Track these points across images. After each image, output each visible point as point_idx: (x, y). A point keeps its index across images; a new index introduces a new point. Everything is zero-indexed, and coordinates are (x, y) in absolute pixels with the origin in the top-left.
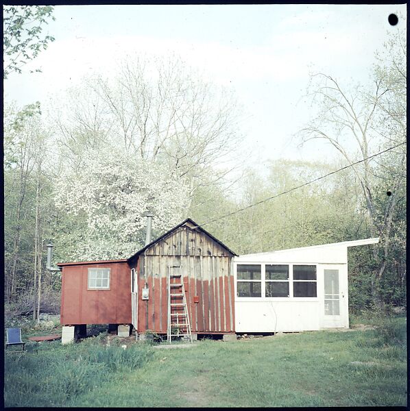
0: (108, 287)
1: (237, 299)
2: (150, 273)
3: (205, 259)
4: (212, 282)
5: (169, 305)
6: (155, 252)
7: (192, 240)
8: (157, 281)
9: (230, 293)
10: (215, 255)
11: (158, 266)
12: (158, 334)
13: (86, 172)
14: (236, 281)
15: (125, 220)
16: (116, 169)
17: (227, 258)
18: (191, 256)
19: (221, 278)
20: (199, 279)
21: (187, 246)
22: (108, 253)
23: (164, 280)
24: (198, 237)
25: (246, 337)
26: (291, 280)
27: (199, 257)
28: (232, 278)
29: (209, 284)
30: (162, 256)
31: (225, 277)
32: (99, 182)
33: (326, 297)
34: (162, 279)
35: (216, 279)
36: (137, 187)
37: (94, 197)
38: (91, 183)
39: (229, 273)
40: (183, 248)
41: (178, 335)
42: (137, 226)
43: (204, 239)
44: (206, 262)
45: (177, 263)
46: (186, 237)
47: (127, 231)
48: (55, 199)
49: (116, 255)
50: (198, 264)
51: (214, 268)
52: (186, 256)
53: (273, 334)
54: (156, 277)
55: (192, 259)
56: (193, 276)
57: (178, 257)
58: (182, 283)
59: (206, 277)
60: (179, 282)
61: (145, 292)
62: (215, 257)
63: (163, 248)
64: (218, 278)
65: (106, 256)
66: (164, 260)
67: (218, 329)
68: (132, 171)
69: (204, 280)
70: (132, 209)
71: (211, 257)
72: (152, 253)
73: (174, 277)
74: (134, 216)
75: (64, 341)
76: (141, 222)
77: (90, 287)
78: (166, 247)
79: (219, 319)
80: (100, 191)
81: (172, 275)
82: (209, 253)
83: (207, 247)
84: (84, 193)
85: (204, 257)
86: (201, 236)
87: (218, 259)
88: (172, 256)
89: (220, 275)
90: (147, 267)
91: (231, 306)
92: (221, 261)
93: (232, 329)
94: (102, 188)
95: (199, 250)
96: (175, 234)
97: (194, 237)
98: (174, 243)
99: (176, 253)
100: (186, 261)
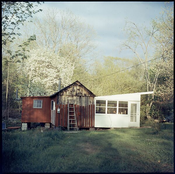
0: (41, 108)
1: (96, 114)
2: (61, 102)
3: (83, 97)
4: (86, 107)
5: (69, 115)
6: (63, 94)
7: (78, 90)
8: (64, 106)
9: (93, 112)
10: (88, 96)
11: (64, 100)
12: (64, 127)
13: (31, 59)
14: (95, 107)
15: (47, 80)
16: (44, 58)
17: (92, 98)
19: (90, 105)
20: (81, 105)
21: (76, 92)
22: (40, 93)
23: (67, 105)
24: (81, 88)
25: (99, 129)
26: (118, 107)
27: (81, 96)
28: (94, 105)
29: (85, 108)
30: (66, 95)
31: (91, 105)
32: (37, 63)
33: (131, 114)
34: (66, 105)
35: (87, 106)
36: (53, 66)
37: (34, 69)
38: (33, 64)
39: (93, 103)
40: (74, 93)
41: (72, 128)
42: (52, 83)
43: (83, 89)
44: (84, 99)
45: (72, 98)
46: (76, 88)
47: (48, 84)
48: (17, 69)
49: (43, 94)
50: (80, 98)
51: (87, 102)
52: (76, 96)
53: (110, 128)
54: (63, 104)
55: (78, 97)
56: (78, 104)
57: (73, 96)
58: (74, 107)
59: (84, 105)
60: (73, 107)
61: (59, 110)
62: (87, 97)
63: (66, 92)
64: (88, 105)
65: (39, 95)
66: (67, 97)
67: (87, 126)
68: (51, 59)
69: (83, 106)
70: (51, 75)
71: (86, 97)
73: (70, 104)
74: (51, 78)
75: (23, 129)
76: (54, 81)
77: (34, 107)
78: (68, 93)
79: (88, 122)
80: (37, 67)
81: (70, 103)
82: (85, 95)
83: (84, 92)
84: (30, 68)
85: (83, 96)
86: (82, 88)
87: (89, 97)
88: (70, 96)
89: (89, 104)
90: (60, 100)
91: (93, 117)
92: (90, 98)
93: (93, 126)
94: (38, 66)
95: (81, 93)
96: (72, 87)
97: (79, 88)
98: (71, 90)
99: (72, 94)
100: (75, 98)
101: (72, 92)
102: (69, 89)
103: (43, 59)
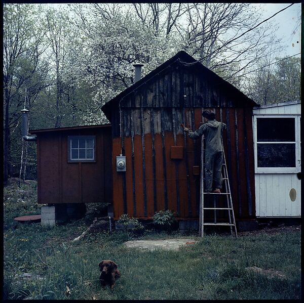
0: (93, 159)
1: (258, 170)
6: (133, 103)
7: (188, 85)
9: (247, 161)
10: (224, 105)
11: (139, 124)
18: (188, 108)
21: (182, 93)
24: (197, 79)
30: (145, 109)
46: (179, 80)
52: (180, 108)
57: (168, 110)
62: (224, 108)
63: (146, 97)
66: (147, 115)
71: (218, 108)
72: (130, 105)
77: (72, 160)
78: (150, 97)
90: (123, 125)
91: (248, 181)
93: (250, 214)
95: (200, 98)
96: (164, 77)
97: (191, 80)
98: (161, 89)
99: (164, 103)
100: (179, 115)
101: (164, 95)
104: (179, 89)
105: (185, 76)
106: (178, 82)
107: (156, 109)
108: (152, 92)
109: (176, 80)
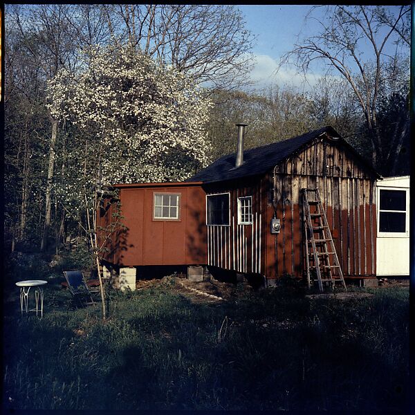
0: (177, 218)
1: (379, 234)
3: (344, 182)
4: (352, 210)
6: (286, 170)
7: (330, 156)
8: (288, 208)
10: (356, 176)
11: (289, 190)
14: (378, 211)
15: (145, 137)
17: (369, 182)
18: (328, 178)
19: (361, 207)
20: (338, 208)
21: (324, 164)
23: (298, 208)
24: (336, 152)
25: (387, 282)
27: (336, 179)
28: (374, 207)
29: (349, 214)
31: (366, 205)
34: (294, 205)
35: (356, 207)
39: (371, 200)
40: (319, 167)
42: (165, 144)
44: (344, 186)
45: (312, 186)
46: (322, 151)
50: (336, 185)
51: (354, 194)
52: (322, 177)
54: (287, 204)
55: (329, 182)
56: (331, 203)
57: (313, 178)
59: (345, 205)
60: (317, 211)
61: (276, 223)
62: (356, 180)
63: (296, 165)
66: (296, 181)
67: (358, 272)
69: (344, 207)
71: (351, 180)
72: (283, 171)
77: (156, 218)
78: (299, 165)
79: (360, 259)
82: (349, 173)
83: (347, 166)
85: (342, 179)
86: (340, 151)
87: (359, 182)
88: (306, 176)
89: (361, 203)
90: (276, 190)
91: (372, 244)
92: (362, 185)
93: (373, 273)
94: (114, 95)
95: (338, 169)
96: (311, 147)
97: (332, 152)
98: (309, 159)
99: (311, 172)
100: (321, 183)
101: (310, 164)
102: (302, 156)
103: (129, 74)
104: (322, 159)
105: (328, 148)
106: (322, 153)
107: (303, 176)
108: (301, 160)
109: (320, 151)
